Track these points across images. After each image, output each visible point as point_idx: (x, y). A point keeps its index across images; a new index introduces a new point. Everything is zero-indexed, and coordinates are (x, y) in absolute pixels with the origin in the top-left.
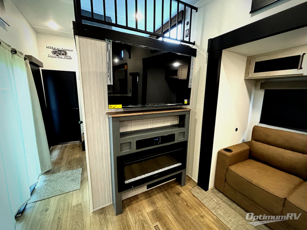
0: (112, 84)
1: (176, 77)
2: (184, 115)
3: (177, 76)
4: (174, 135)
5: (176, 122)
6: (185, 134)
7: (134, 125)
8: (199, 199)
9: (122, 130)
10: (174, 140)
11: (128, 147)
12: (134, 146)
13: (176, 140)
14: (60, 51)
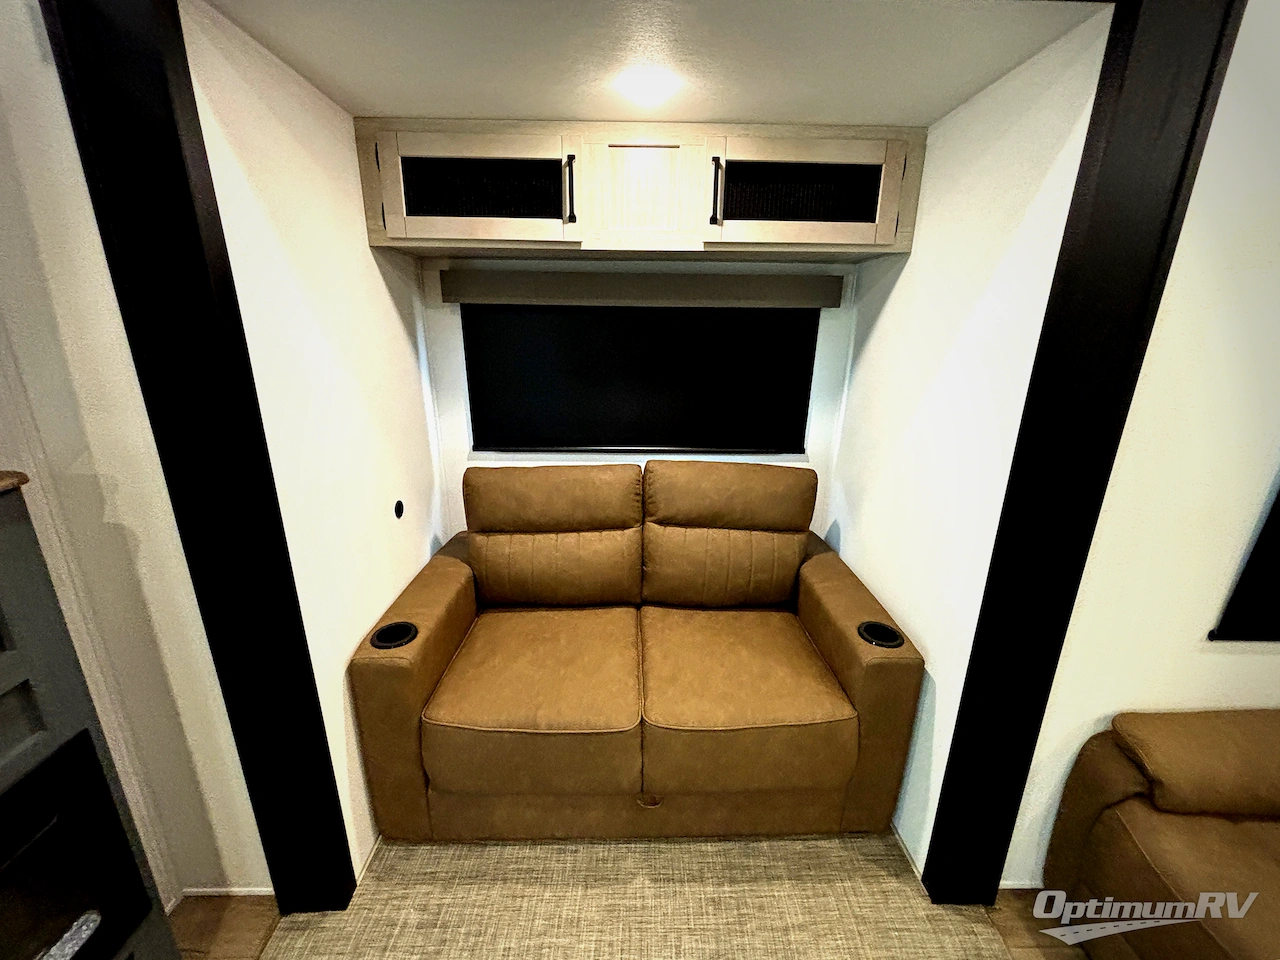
6: (37, 696)
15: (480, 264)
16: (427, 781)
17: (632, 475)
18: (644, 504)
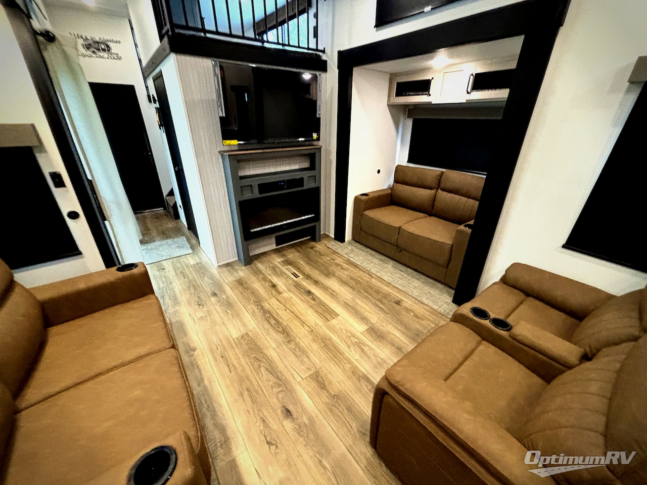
0: (224, 115)
1: (308, 96)
2: (315, 154)
3: (310, 95)
4: (302, 179)
5: (306, 165)
6: (316, 178)
7: (253, 167)
8: (334, 249)
9: (241, 174)
10: (303, 186)
11: (250, 191)
12: (256, 190)
13: (305, 185)
14: (98, 43)
15: (421, 106)
16: (361, 229)
17: (439, 173)
18: (439, 184)
